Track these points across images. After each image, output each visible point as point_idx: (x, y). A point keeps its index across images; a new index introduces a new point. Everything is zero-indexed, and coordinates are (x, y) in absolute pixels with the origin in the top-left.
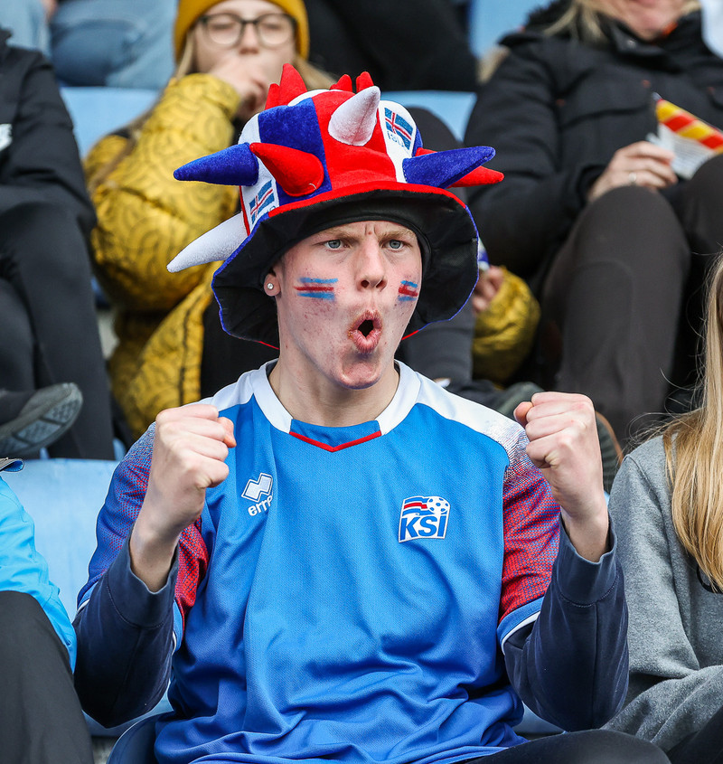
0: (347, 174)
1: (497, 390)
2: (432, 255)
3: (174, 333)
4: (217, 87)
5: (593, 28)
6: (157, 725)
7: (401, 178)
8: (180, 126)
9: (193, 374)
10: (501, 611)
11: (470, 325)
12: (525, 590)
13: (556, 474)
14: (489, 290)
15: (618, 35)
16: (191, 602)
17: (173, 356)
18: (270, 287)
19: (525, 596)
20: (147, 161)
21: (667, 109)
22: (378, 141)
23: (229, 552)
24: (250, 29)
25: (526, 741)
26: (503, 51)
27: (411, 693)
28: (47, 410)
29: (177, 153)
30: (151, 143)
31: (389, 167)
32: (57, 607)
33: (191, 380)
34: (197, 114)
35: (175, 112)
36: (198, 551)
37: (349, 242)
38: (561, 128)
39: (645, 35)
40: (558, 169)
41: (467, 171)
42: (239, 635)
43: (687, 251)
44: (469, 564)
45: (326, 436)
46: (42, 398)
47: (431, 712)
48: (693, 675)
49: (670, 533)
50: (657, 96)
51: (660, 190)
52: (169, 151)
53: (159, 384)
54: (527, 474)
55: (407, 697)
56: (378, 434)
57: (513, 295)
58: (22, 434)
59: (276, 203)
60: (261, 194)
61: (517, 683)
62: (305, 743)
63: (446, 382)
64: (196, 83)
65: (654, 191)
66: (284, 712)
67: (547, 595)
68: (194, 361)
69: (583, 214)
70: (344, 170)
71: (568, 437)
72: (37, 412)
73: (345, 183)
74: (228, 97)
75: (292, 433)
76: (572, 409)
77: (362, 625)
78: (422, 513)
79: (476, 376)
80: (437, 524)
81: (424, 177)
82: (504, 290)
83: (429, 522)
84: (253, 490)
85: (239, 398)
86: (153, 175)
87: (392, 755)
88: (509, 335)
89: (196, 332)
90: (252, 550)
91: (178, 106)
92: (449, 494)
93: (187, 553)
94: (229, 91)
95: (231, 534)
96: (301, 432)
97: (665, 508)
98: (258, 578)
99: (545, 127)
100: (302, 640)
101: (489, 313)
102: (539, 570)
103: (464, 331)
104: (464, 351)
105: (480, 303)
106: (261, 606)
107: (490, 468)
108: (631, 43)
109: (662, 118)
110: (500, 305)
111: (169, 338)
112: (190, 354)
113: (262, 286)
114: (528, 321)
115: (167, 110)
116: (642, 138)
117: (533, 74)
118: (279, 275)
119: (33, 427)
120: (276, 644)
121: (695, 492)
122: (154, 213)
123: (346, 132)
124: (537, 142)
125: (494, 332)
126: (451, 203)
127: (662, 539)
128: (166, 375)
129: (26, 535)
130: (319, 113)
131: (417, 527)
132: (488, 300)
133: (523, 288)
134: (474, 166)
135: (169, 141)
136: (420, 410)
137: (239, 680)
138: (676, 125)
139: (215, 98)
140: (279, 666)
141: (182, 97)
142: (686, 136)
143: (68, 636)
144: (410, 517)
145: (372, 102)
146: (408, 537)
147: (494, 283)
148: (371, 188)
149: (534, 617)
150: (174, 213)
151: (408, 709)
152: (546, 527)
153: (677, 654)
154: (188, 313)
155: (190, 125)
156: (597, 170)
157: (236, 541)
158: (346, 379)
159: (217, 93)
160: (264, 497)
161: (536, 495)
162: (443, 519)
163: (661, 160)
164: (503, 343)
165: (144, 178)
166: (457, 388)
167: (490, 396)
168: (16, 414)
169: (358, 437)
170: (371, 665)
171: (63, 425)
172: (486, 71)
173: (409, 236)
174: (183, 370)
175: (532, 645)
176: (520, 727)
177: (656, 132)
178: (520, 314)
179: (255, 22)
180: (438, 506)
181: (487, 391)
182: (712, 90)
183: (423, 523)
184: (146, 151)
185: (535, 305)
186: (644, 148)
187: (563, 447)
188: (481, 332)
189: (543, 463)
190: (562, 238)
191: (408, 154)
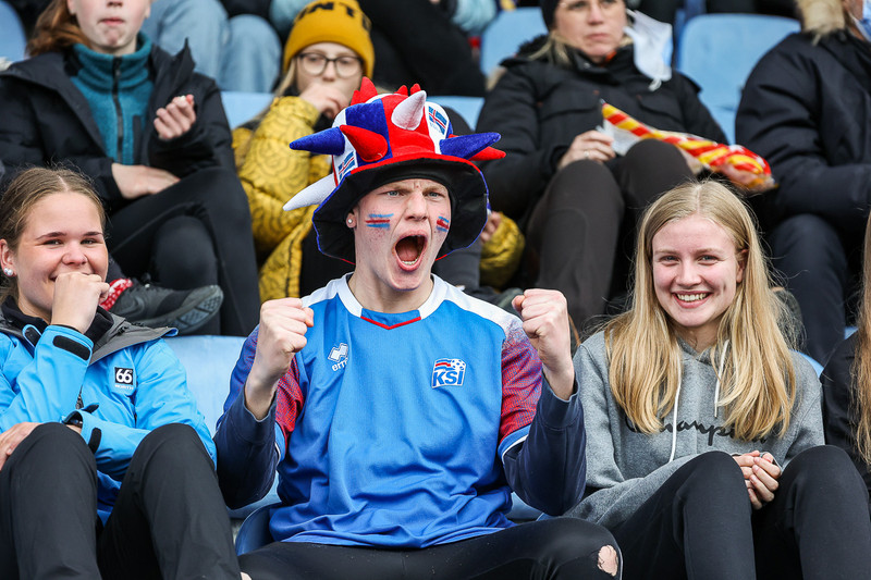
0: (403, 148)
1: (496, 293)
2: (458, 204)
3: (282, 255)
4: (303, 107)
5: (563, 55)
6: (271, 510)
7: (438, 151)
8: (277, 135)
9: (295, 282)
10: (500, 435)
11: (478, 250)
12: (518, 420)
13: (543, 342)
14: (491, 227)
15: (579, 59)
16: (291, 429)
17: (282, 270)
18: (350, 222)
19: (518, 425)
20: (256, 161)
21: (610, 110)
22: (423, 127)
23: (319, 394)
24: (331, 65)
25: (514, 525)
26: (502, 70)
27: (438, 490)
28: (200, 303)
29: (274, 155)
30: (258, 148)
31: (430, 144)
32: (204, 430)
33: (293, 286)
34: (288, 126)
35: (274, 125)
36: (296, 395)
37: (403, 192)
38: (540, 121)
39: (596, 60)
40: (538, 148)
41: (482, 148)
42: (325, 449)
43: (622, 203)
44: (479, 403)
45: (385, 319)
46: (196, 294)
47: (452, 503)
48: (618, 485)
49: (608, 394)
50: (603, 101)
51: (604, 162)
52: (269, 154)
53: (272, 289)
54: (518, 345)
55: (436, 493)
56: (419, 319)
57: (507, 231)
58: (183, 318)
59: (356, 166)
60: (346, 161)
61: (512, 482)
62: (368, 525)
63: (462, 288)
64: (289, 103)
65: (601, 163)
66: (354, 498)
67: (533, 424)
68: (295, 274)
69: (554, 178)
70: (401, 146)
71: (551, 317)
72: (193, 303)
73: (401, 153)
74: (310, 113)
75: (362, 317)
76: (552, 299)
77: (406, 441)
78: (447, 369)
79: (482, 284)
80: (457, 376)
81: (454, 151)
82: (501, 228)
83: (452, 375)
84: (335, 355)
85: (327, 295)
86: (258, 170)
87: (426, 532)
88: (504, 257)
89: (297, 254)
90: (334, 394)
91: (276, 121)
92: (466, 357)
93: (288, 397)
94: (310, 109)
95: (320, 382)
96: (368, 317)
97: (605, 378)
98: (338, 411)
99: (529, 120)
100: (366, 451)
101: (491, 243)
102: (527, 407)
103: (474, 254)
104: (474, 268)
105: (485, 236)
106: (340, 428)
107: (493, 342)
108: (587, 65)
109: (606, 116)
110: (498, 238)
111: (279, 259)
112: (293, 269)
113: (345, 221)
114: (517, 249)
115: (268, 124)
116: (593, 128)
117: (522, 85)
118: (357, 214)
119: (190, 314)
120: (350, 453)
121: (624, 367)
122: (260, 196)
123: (403, 121)
124: (525, 130)
125: (494, 255)
126: (470, 169)
127: (603, 399)
128: (277, 283)
129: (182, 380)
130: (385, 108)
131: (444, 378)
132: (491, 234)
133: (514, 226)
134: (486, 145)
135: (270, 147)
136: (447, 304)
137: (324, 477)
138: (615, 120)
139: (301, 115)
140: (353, 467)
141: (278, 115)
142: (623, 127)
143: (211, 448)
144: (439, 372)
145: (420, 101)
146: (438, 384)
147: (494, 222)
148: (419, 157)
149: (524, 439)
150: (273, 195)
151: (437, 501)
152: (531, 380)
153: (609, 473)
154: (292, 242)
155: (284, 134)
156: (564, 149)
157: (323, 387)
158: (397, 285)
159: (302, 111)
160: (342, 359)
161: (524, 359)
162: (461, 373)
163: (606, 143)
164: (501, 262)
165: (253, 172)
166: (470, 291)
167: (492, 297)
168: (179, 305)
169: (405, 320)
170: (415, 468)
171: (211, 313)
172: (491, 83)
173: (443, 190)
174: (288, 280)
175: (523, 458)
176: (510, 514)
177: (602, 125)
178: (511, 243)
179: (335, 61)
180: (458, 365)
181: (489, 293)
182: (640, 97)
183: (448, 376)
184: (255, 153)
185: (521, 238)
186: (593, 134)
187: (548, 324)
188: (486, 255)
189: (534, 335)
190: (540, 194)
191: (444, 137)
